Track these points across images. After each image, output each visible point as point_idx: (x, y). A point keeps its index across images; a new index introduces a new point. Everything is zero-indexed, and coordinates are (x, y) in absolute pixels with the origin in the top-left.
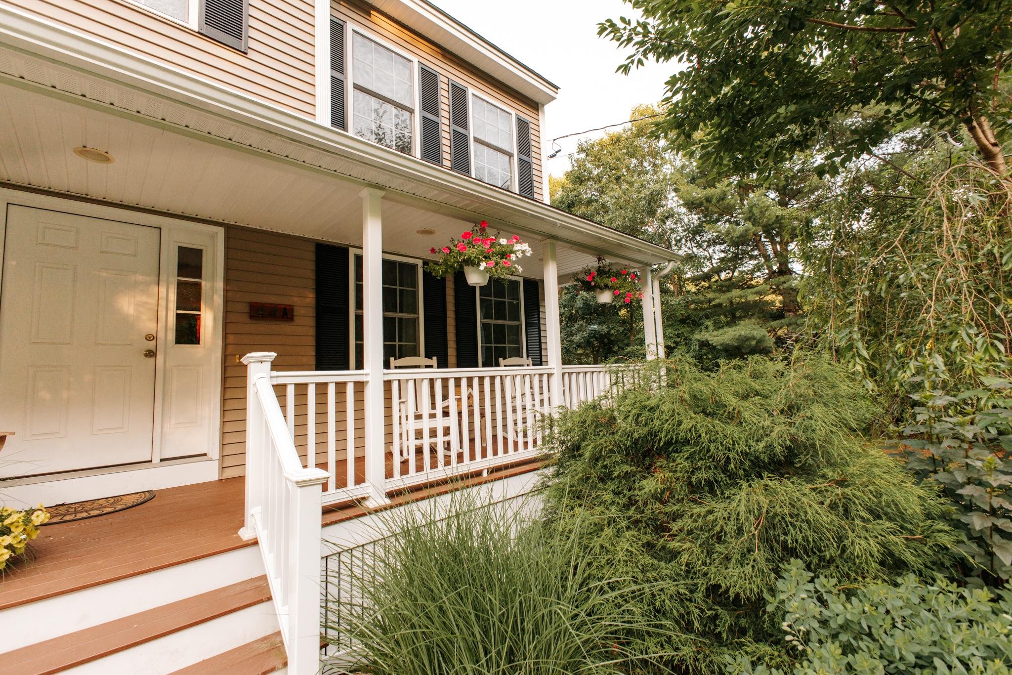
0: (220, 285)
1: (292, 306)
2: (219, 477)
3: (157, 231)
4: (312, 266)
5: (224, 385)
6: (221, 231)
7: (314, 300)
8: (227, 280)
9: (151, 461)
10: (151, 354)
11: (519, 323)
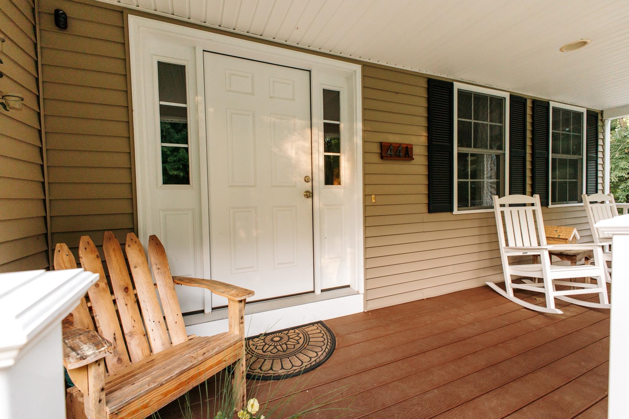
0: (359, 126)
1: (412, 145)
2: (364, 309)
3: (309, 72)
4: (424, 103)
5: (365, 224)
6: (358, 68)
7: (426, 138)
8: (365, 120)
9: (314, 292)
10: (310, 194)
11: (580, 157)
